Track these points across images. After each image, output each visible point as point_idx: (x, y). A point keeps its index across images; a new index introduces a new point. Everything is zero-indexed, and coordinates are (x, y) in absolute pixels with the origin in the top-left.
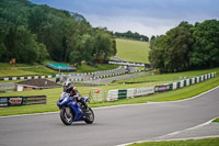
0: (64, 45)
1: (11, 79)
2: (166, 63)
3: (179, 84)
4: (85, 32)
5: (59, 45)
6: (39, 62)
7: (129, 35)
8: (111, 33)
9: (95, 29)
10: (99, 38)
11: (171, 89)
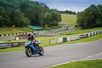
0: (37, 18)
1: (13, 35)
2: (85, 24)
3: (91, 34)
4: (47, 11)
5: (35, 18)
6: (26, 26)
7: (67, 12)
8: (59, 11)
9: (51, 10)
10: (53, 14)
11: (87, 36)
